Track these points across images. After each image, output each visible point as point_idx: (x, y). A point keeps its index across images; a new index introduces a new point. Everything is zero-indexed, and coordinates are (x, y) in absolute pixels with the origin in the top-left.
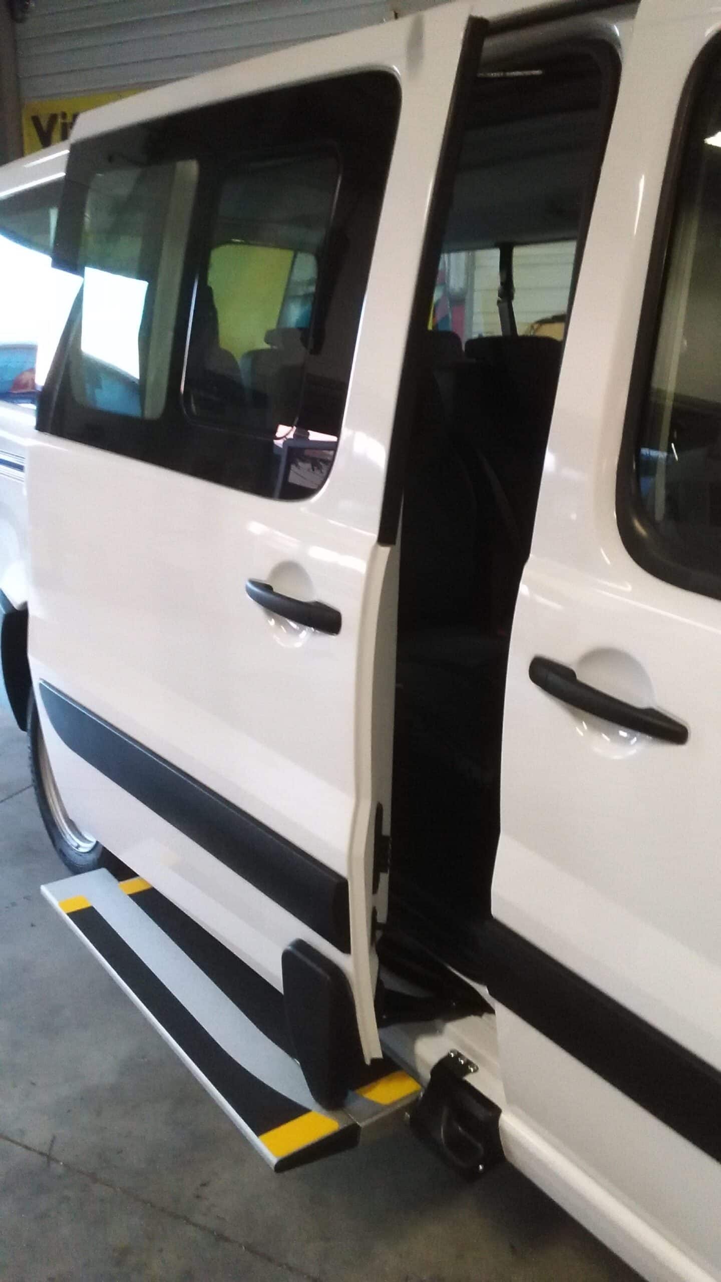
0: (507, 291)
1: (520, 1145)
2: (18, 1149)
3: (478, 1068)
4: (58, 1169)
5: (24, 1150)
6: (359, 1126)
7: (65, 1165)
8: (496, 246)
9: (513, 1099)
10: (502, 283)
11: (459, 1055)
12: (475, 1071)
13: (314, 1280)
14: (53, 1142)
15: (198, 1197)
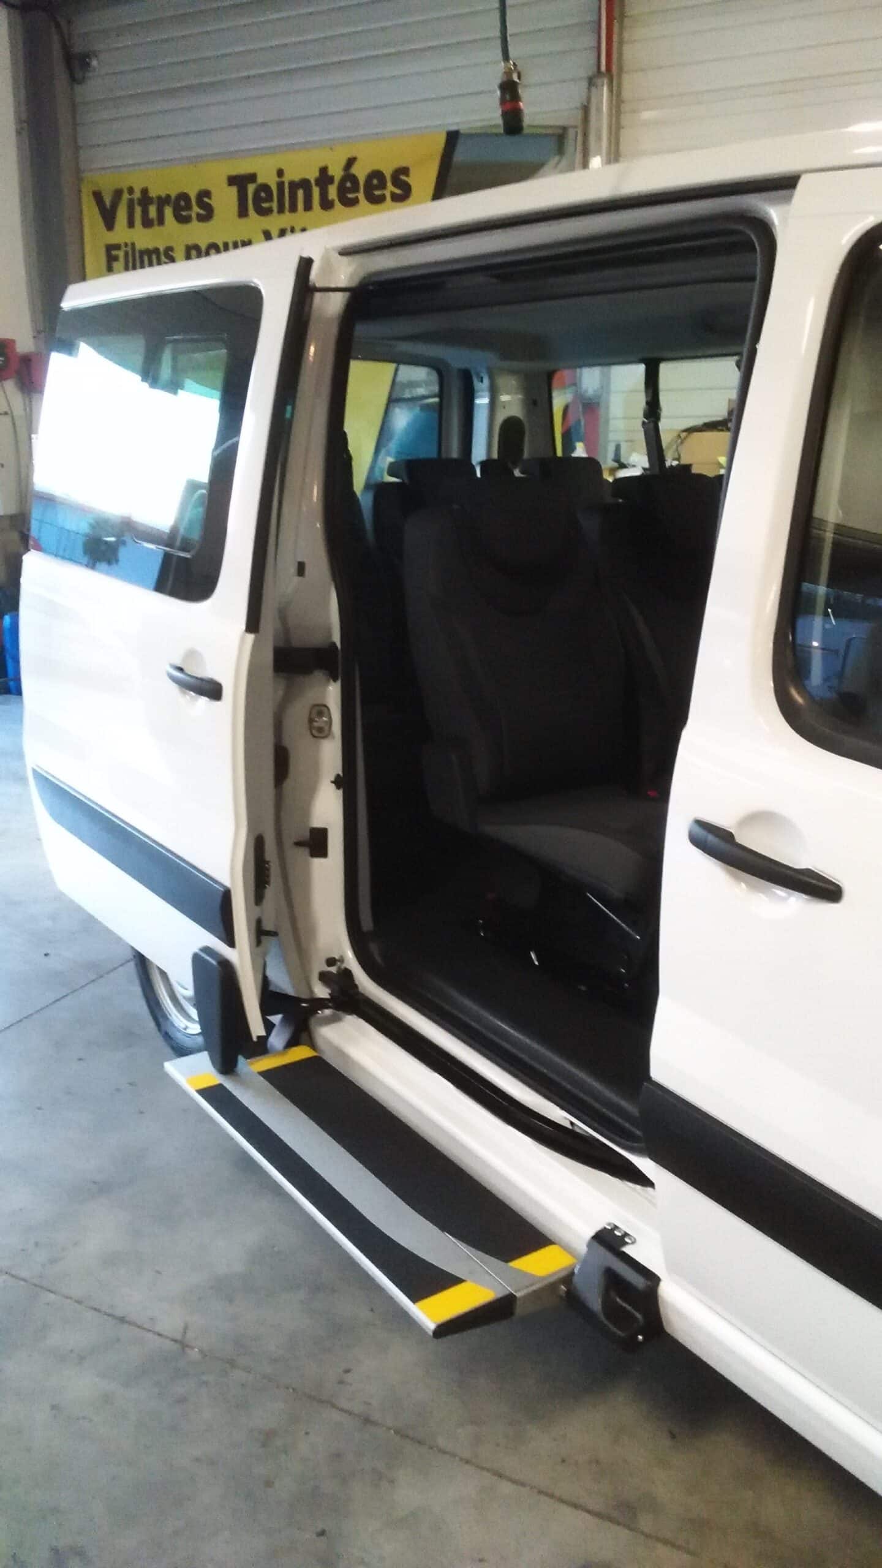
0: (653, 410)
1: (680, 1314)
2: (150, 1335)
3: (635, 1239)
4: (194, 1354)
5: (156, 1337)
6: (515, 1296)
7: (201, 1351)
8: (641, 361)
9: (674, 1267)
10: (647, 403)
11: (616, 1227)
12: (633, 1243)
13: (467, 1462)
14: (186, 1329)
15: (341, 1382)
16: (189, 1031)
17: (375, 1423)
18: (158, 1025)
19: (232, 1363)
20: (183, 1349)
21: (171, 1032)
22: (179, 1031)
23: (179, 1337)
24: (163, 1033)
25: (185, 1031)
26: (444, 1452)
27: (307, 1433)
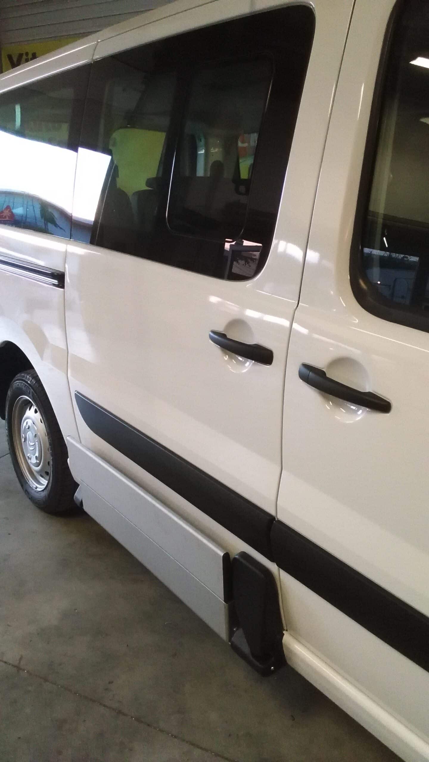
2: (1, 663)
4: (24, 674)
5: (4, 664)
7: (28, 672)
13: (175, 737)
14: (21, 659)
15: (106, 689)
16: (38, 490)
17: (125, 715)
18: (22, 486)
19: (46, 680)
20: (18, 671)
21: (30, 490)
22: (33, 489)
23: (16, 663)
24: (25, 490)
25: (36, 490)
26: (162, 731)
27: (85, 721)
